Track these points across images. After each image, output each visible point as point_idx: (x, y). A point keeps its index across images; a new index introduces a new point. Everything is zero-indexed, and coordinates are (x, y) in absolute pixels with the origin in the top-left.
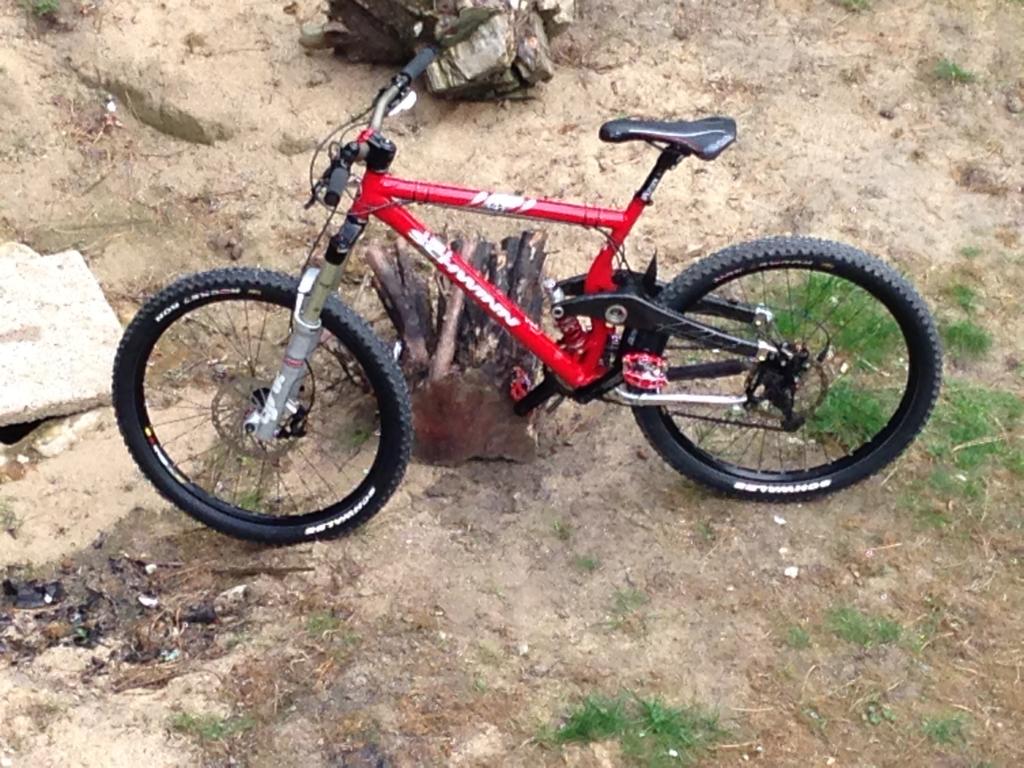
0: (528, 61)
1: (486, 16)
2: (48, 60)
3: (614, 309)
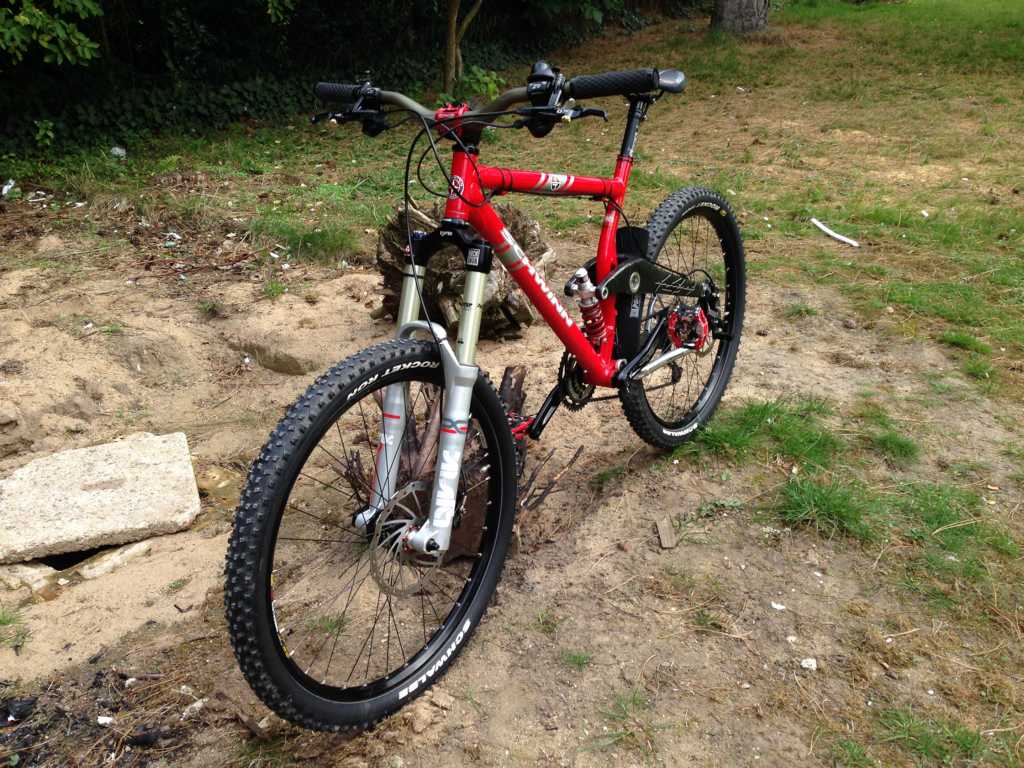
0: (515, 303)
2: (209, 335)
3: (634, 277)
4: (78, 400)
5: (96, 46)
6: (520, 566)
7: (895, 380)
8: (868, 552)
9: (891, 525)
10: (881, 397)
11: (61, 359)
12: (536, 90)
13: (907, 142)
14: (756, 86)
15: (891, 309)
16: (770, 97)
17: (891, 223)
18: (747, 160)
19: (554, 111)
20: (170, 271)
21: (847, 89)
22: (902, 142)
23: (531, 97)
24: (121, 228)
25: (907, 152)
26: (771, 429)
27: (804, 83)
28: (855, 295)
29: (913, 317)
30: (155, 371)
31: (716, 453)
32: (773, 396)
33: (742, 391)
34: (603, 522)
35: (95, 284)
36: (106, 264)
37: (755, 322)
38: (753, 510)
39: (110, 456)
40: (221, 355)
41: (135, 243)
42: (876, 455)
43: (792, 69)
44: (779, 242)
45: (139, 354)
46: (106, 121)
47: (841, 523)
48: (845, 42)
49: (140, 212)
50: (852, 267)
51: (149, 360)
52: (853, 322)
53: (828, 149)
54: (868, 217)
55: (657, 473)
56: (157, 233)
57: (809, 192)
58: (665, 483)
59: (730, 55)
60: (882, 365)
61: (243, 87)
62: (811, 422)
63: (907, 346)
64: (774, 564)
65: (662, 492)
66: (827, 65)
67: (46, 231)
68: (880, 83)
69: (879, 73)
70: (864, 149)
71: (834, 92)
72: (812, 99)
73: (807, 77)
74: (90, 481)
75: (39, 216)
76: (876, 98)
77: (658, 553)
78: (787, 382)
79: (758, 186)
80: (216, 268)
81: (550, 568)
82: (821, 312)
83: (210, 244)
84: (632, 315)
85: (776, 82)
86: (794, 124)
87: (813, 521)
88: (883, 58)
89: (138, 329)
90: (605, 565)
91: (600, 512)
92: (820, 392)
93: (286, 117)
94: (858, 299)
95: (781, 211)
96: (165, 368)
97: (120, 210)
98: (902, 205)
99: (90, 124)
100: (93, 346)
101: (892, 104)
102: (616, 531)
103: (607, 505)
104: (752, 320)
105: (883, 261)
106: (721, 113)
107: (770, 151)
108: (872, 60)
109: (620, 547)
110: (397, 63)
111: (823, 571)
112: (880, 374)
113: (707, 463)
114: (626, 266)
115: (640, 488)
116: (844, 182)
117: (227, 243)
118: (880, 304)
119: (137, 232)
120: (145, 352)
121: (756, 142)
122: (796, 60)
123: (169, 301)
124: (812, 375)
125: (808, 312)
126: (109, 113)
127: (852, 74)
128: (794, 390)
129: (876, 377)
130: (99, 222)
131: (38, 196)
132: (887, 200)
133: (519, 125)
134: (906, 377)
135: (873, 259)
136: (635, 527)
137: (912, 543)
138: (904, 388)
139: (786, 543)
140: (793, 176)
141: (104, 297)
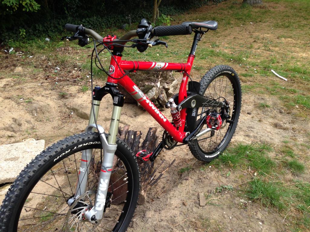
0: (161, 99)
1: (151, 87)
2: (61, 104)
3: (194, 102)
4: (13, 126)
5: (39, 6)
6: (145, 209)
7: (297, 136)
8: (281, 215)
9: (291, 203)
10: (292, 144)
11: (9, 111)
12: (140, 32)
13: (306, 43)
14: (257, 22)
15: (297, 107)
16: (261, 26)
17: (299, 72)
18: (251, 48)
19: (146, 41)
20: (53, 81)
21: (287, 24)
22: (304, 43)
23: (137, 34)
24: (42, 65)
25: (306, 47)
26: (248, 156)
27: (272, 22)
28: (285, 100)
29: (305, 110)
30: (41, 116)
31: (226, 165)
32: (250, 140)
33: (239, 138)
34: (179, 191)
35: (28, 85)
36: (34, 77)
37: (247, 109)
38: (237, 190)
39: (17, 148)
40: (64, 111)
41: (45, 70)
42: (288, 169)
43: (269, 17)
44: (259, 78)
45: (36, 110)
46: (45, 30)
47: (271, 201)
48: (287, 9)
49: (49, 60)
50: (284, 89)
51: (39, 112)
52: (283, 111)
53: (279, 45)
54: (292, 70)
55: (202, 171)
56: (53, 67)
57: (272, 60)
58: (205, 176)
59: (249, 12)
60: (293, 129)
61: (90, 20)
62: (264, 154)
63: (302, 122)
64: (243, 217)
65: (203, 180)
66: (281, 16)
67: (19, 65)
68: (298, 23)
69: (298, 19)
70: (291, 45)
71: (282, 25)
72: (275, 27)
73: (274, 19)
74: (8, 157)
75: (18, 60)
76: (297, 28)
77: (198, 208)
78: (256, 135)
79: (254, 57)
80: (68, 80)
81: (155, 211)
82: (271, 106)
83: (68, 72)
84: (192, 115)
85: (263, 21)
86: (268, 35)
87: (260, 199)
88: (300, 14)
89: (38, 101)
90: (177, 212)
91: (179, 187)
92: (268, 140)
93: (103, 29)
94: (286, 102)
95: (261, 66)
96: (45, 115)
97: (43, 59)
98: (304, 66)
99: (40, 30)
100: (21, 107)
101: (302, 30)
102: (184, 196)
103: (182, 183)
104: (246, 108)
105: (296, 87)
106: (244, 31)
107: (259, 44)
108: (296, 15)
109: (184, 204)
110: (140, 13)
111: (263, 222)
112: (292, 133)
113: (222, 168)
114: (190, 98)
115: (195, 177)
116: (284, 56)
117: (74, 72)
118: (294, 104)
119: (46, 67)
120: (38, 109)
121: (255, 41)
122: (270, 14)
123: (50, 91)
124: (266, 132)
125: (267, 106)
126: (46, 27)
127: (289, 19)
128: (259, 138)
129: (290, 133)
130: (36, 63)
131: (20, 53)
132: (298, 63)
133: (133, 46)
134: (302, 134)
135: (292, 86)
136: (191, 195)
137: (299, 211)
138: (301, 140)
139: (249, 207)
140: (266, 54)
141: (30, 89)
